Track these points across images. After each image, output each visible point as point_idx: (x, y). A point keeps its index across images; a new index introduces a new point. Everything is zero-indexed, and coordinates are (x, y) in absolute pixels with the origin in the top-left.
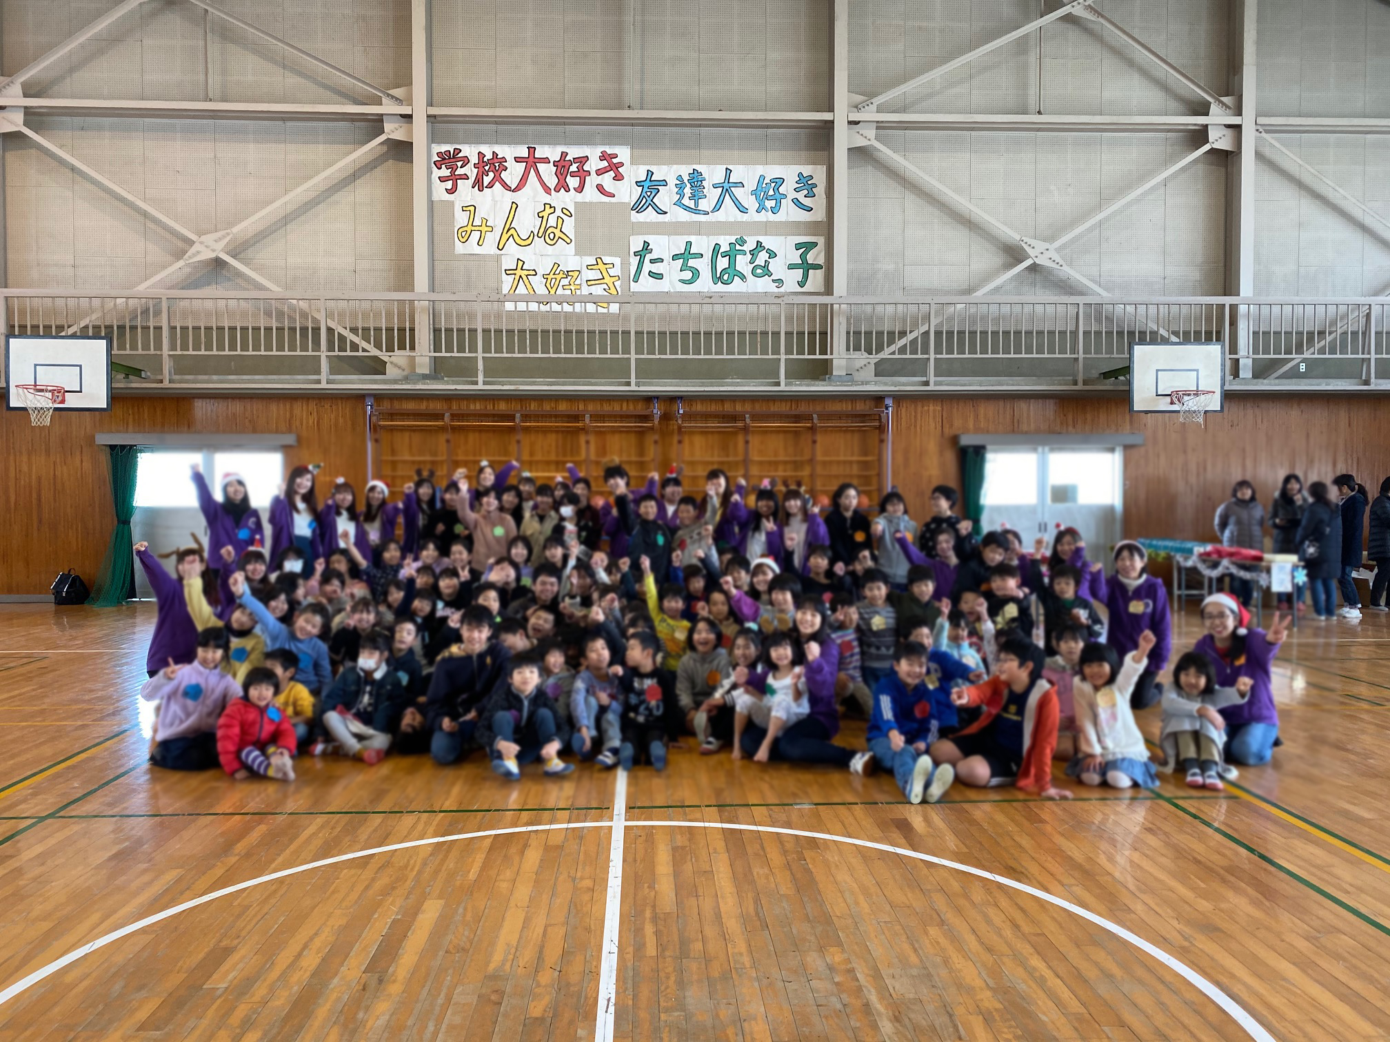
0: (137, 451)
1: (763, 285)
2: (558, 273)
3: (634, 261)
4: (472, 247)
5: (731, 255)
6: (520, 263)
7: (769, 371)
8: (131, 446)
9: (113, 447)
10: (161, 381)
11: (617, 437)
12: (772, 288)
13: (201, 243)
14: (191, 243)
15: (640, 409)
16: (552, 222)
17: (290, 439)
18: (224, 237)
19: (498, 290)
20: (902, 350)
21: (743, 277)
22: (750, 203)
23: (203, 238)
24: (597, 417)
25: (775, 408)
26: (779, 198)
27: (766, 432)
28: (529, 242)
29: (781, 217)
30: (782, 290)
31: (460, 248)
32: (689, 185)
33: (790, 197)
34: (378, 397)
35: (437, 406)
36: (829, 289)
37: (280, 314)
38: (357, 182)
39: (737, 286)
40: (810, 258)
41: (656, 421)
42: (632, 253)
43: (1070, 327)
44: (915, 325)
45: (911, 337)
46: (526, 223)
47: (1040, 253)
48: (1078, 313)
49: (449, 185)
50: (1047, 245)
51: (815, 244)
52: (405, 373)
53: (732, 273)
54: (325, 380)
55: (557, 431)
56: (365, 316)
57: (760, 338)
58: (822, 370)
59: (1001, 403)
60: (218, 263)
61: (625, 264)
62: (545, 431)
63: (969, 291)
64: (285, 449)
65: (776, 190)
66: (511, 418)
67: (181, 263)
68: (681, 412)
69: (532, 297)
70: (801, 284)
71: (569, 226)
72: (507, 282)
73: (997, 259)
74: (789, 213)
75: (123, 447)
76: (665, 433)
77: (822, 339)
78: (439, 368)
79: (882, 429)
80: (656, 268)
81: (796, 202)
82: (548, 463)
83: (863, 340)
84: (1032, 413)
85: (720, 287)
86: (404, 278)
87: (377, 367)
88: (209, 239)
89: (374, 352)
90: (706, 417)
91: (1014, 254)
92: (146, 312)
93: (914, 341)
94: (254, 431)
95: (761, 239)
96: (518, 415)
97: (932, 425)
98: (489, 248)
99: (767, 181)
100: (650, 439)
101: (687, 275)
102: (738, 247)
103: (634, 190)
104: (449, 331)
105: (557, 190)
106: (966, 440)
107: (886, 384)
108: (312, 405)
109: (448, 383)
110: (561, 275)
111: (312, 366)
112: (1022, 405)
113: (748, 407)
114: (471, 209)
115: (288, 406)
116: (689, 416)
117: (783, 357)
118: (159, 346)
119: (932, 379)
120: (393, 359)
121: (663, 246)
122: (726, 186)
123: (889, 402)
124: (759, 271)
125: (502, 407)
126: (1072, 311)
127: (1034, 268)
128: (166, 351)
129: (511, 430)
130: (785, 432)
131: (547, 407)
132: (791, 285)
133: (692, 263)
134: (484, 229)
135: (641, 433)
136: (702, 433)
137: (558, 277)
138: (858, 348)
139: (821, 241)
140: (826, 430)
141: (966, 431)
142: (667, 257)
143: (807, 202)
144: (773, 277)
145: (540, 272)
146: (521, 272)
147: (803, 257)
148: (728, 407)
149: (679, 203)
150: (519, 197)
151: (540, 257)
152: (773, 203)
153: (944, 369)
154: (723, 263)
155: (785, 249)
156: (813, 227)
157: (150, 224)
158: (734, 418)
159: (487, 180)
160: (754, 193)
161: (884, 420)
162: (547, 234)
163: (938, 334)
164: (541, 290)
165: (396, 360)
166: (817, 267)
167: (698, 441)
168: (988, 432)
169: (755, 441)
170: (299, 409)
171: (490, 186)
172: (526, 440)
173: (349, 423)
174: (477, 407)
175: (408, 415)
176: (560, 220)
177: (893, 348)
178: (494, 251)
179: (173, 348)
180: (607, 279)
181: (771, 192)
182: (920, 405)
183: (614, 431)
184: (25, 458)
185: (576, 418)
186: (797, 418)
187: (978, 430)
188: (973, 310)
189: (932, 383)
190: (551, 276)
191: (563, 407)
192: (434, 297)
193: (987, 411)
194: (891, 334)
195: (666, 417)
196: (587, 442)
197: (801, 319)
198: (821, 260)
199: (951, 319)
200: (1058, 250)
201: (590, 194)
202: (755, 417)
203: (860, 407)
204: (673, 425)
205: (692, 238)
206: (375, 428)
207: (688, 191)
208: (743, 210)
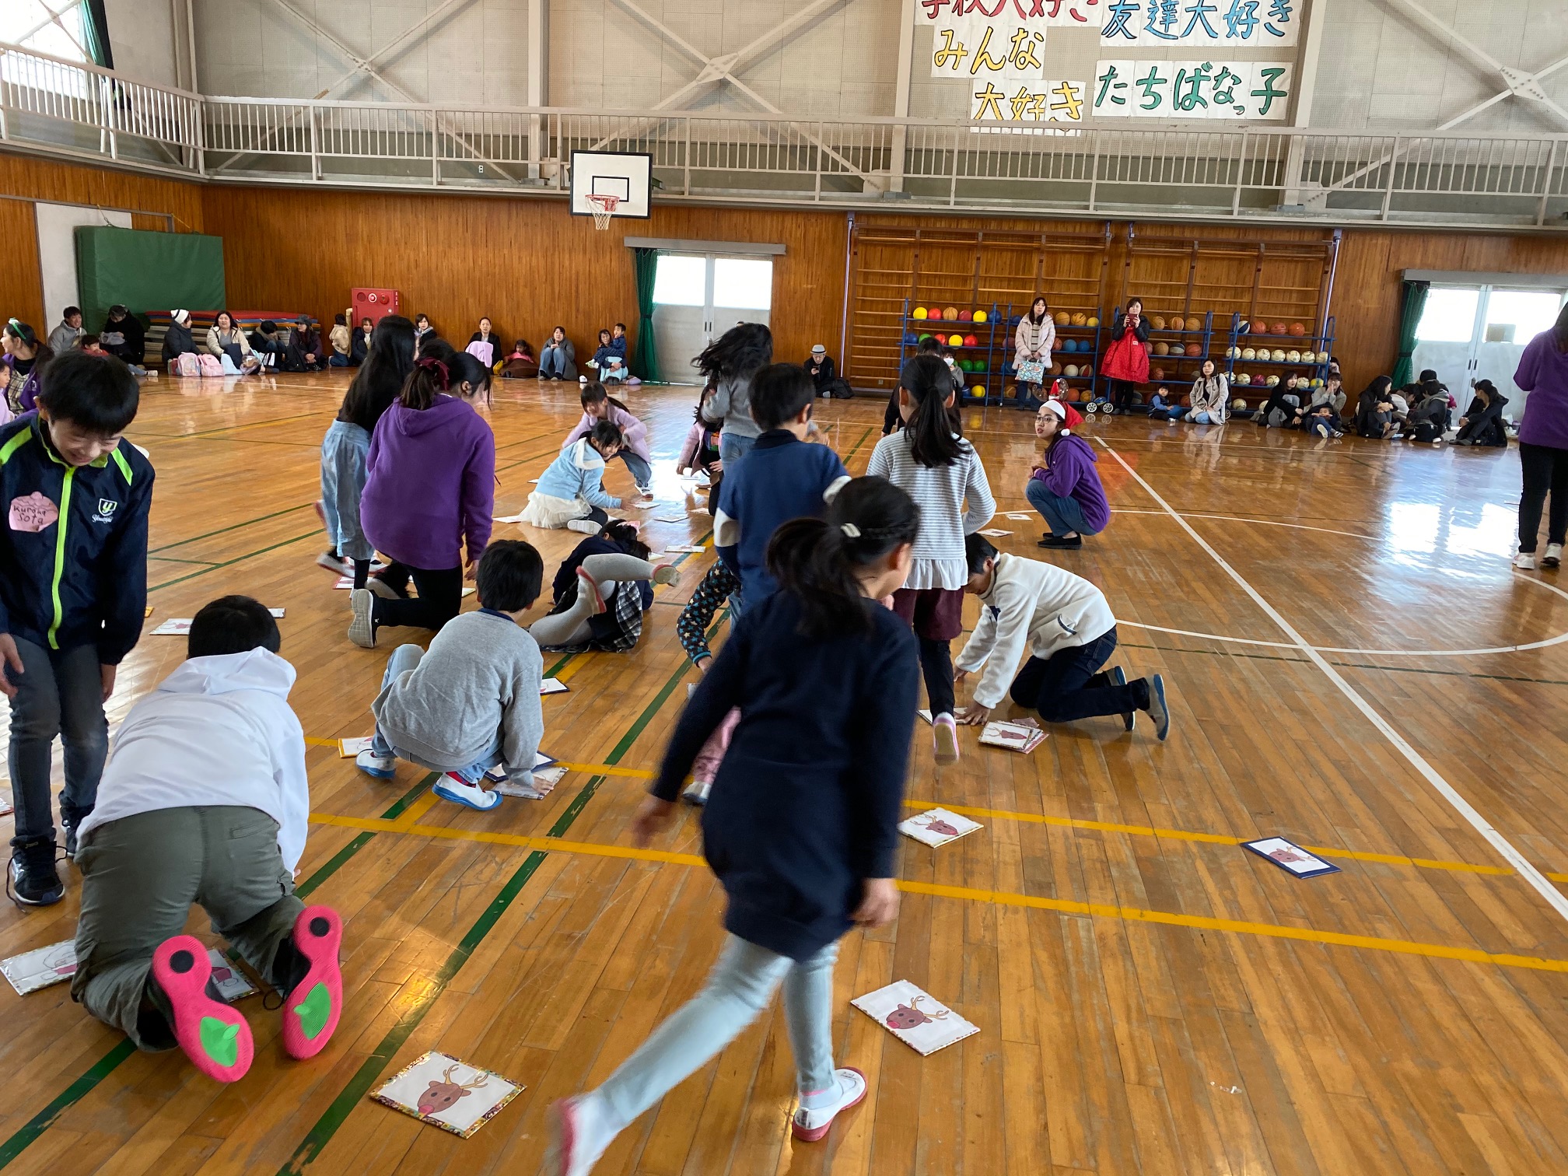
0: (657, 254)
1: (1226, 112)
2: (1026, 98)
3: (1099, 86)
4: (947, 71)
5: (1195, 81)
6: (990, 87)
7: (1225, 198)
8: (652, 249)
9: (637, 250)
10: (683, 193)
11: (1067, 256)
12: (1233, 115)
13: (712, 65)
14: (703, 65)
15: (1092, 232)
16: (1024, 46)
17: (780, 249)
18: (732, 59)
19: (968, 113)
20: (1360, 182)
21: (1204, 104)
22: (1221, 27)
23: (714, 61)
24: (1052, 238)
25: (1223, 236)
26: (1251, 22)
27: (1211, 259)
28: (1000, 66)
29: (1251, 42)
30: (1242, 117)
31: (936, 72)
32: (1161, 9)
33: (1262, 22)
34: (859, 214)
35: (908, 224)
36: (1290, 119)
37: (774, 133)
38: (848, 6)
39: (1198, 112)
40: (1275, 86)
41: (1108, 245)
42: (1097, 78)
43: (1540, 163)
44: (1377, 155)
45: (1371, 167)
46: (999, 48)
47: (1520, 84)
48: (1550, 151)
49: (931, 10)
50: (1529, 76)
51: (1283, 71)
52: (881, 191)
53: (1195, 98)
54: (819, 197)
55: (1012, 250)
56: (846, 136)
57: (1219, 166)
58: (1272, 200)
59: (1453, 240)
60: (723, 84)
61: (1089, 89)
62: (1001, 250)
63: (1436, 123)
64: (776, 259)
65: (1249, 14)
66: (973, 236)
67: (694, 84)
68: (1133, 236)
69: (1000, 123)
70: (1262, 112)
71: (1040, 51)
72: (977, 104)
73: (1473, 89)
74: (1260, 38)
75: (645, 250)
76: (1114, 256)
77: (1276, 168)
78: (910, 188)
79: (1327, 261)
80: (1118, 93)
81: (1269, 27)
82: (1001, 279)
83: (1320, 170)
84: (1483, 251)
85: (1181, 113)
86: (884, 99)
87: (855, 185)
88: (718, 61)
89: (855, 171)
90: (1154, 241)
91: (1491, 84)
92: (662, 126)
93: (1373, 173)
94: (751, 241)
95: (1227, 64)
96: (981, 234)
97: (1378, 258)
98: (963, 72)
99: (1241, 4)
100: (1098, 261)
101: (1150, 100)
102: (1203, 73)
103: (1106, 15)
104: (918, 151)
105: (1032, 15)
106: (1409, 276)
107: (1338, 217)
108: (801, 220)
109: (915, 202)
110: (1028, 99)
111: (807, 184)
112: (1475, 244)
113: (1196, 234)
114: (948, 33)
115: (780, 219)
116: (1138, 241)
117: (1239, 186)
118: (682, 162)
119: (1387, 213)
120: (872, 179)
121: (1128, 71)
122: (1199, 9)
123: (1338, 234)
124: (1221, 97)
125: (965, 226)
126: (1545, 147)
127: (1511, 100)
128: (687, 167)
129: (971, 248)
130: (1230, 259)
131: (1006, 227)
132: (1252, 112)
133: (1155, 88)
134: (959, 53)
135: (1090, 255)
136: (1149, 256)
137: (1024, 101)
138: (1314, 179)
139: (1289, 67)
140: (1271, 259)
141: (1412, 266)
142: (1131, 82)
143: (1280, 27)
144: (1235, 104)
145: (1008, 96)
146: (990, 98)
147: (1268, 84)
148: (1177, 234)
149: (1149, 28)
150: (996, 22)
151: (1009, 81)
152: (1244, 28)
153: (1399, 203)
154: (1186, 88)
155: (1251, 75)
156: (1282, 53)
157: (666, 47)
158: (1181, 243)
159: (966, 5)
160: (1226, 17)
161: (1330, 252)
162: (1018, 59)
163: (1399, 166)
164: (1008, 115)
165: (874, 177)
166: (1283, 94)
167: (1144, 263)
168: (1434, 268)
169: (1200, 265)
170: (789, 222)
171: (969, 10)
172: (984, 256)
173: (831, 236)
174: (942, 225)
175: (882, 230)
176: (1032, 45)
177: (1350, 178)
178: (967, 74)
179: (693, 163)
180: (1071, 104)
181: (1244, 17)
182: (1368, 238)
183: (1065, 252)
184: (567, 256)
185: (1031, 238)
186: (1244, 246)
187: (1424, 266)
188: (1437, 142)
189: (1385, 217)
190: (1018, 99)
191: (1020, 228)
192: (912, 120)
193: (1436, 246)
194: (1351, 165)
195: (1116, 240)
196: (1041, 261)
197: (1262, 146)
198: (1286, 88)
199: (1414, 150)
200: (1540, 81)
201: (1064, 19)
202: (1204, 244)
203: (1308, 238)
204: (1122, 248)
205: (1158, 64)
206: (855, 242)
207: (1159, 15)
208: (1212, 34)
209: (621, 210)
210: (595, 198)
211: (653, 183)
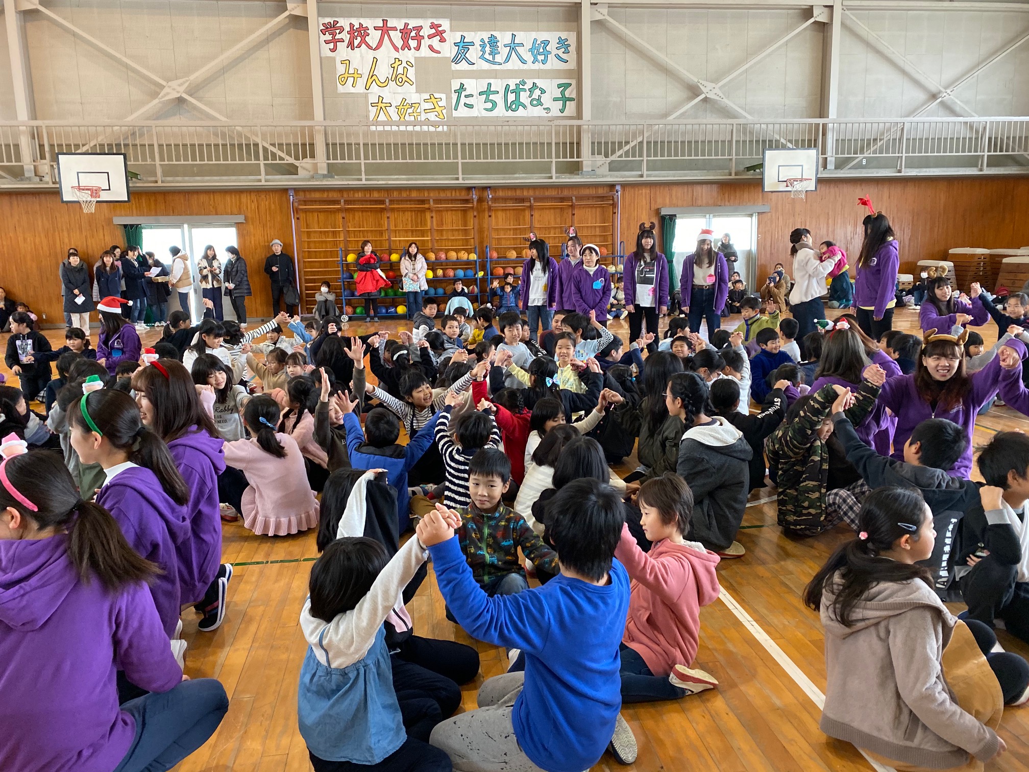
0: (142, 228)
1: (538, 112)
2: (405, 106)
3: (454, 96)
4: (348, 88)
5: (517, 92)
6: (381, 99)
7: (546, 169)
8: (137, 225)
9: (125, 226)
10: (156, 182)
11: (449, 213)
12: (543, 113)
13: (169, 87)
14: (162, 87)
15: (463, 195)
16: (400, 70)
17: (241, 219)
18: (184, 82)
19: (367, 117)
20: (627, 154)
21: (525, 107)
22: (528, 57)
23: (170, 83)
24: (438, 201)
25: (548, 193)
26: (546, 54)
27: (543, 209)
28: (386, 84)
29: (548, 66)
30: (549, 115)
31: (341, 89)
32: (488, 45)
33: (553, 54)
34: (297, 190)
35: (334, 196)
36: (579, 115)
37: (223, 135)
38: (270, 44)
39: (521, 112)
40: (567, 94)
41: (475, 203)
42: (453, 91)
43: (728, 138)
44: (634, 136)
45: (632, 144)
46: (383, 71)
47: (710, 90)
48: (732, 130)
49: (331, 46)
50: (713, 85)
51: (570, 85)
52: (311, 173)
53: (516, 104)
54: (264, 180)
55: (411, 210)
56: (280, 135)
57: (539, 147)
58: (575, 168)
59: (686, 187)
60: (180, 100)
61: (449, 98)
62: (404, 210)
63: (666, 115)
64: (238, 225)
65: (544, 48)
66: (383, 202)
67: (156, 101)
68: (490, 196)
69: (390, 123)
70: (562, 111)
71: (411, 73)
72: (373, 111)
73: (684, 94)
74: (553, 64)
75: (132, 226)
76: (480, 211)
77: (575, 147)
78: (332, 170)
79: (614, 205)
80: (469, 101)
81: (558, 57)
82: (406, 231)
83: (603, 148)
84: (703, 193)
85: (510, 113)
86: (306, 109)
87: (292, 170)
88: (174, 84)
89: (291, 160)
90: (505, 200)
91: (694, 91)
92: (134, 134)
93: (634, 148)
94: (217, 214)
95: (536, 81)
96: (387, 200)
97: (644, 201)
98: (360, 88)
99: (539, 42)
100: (471, 214)
101: (489, 105)
102: (521, 87)
103: (453, 50)
104: (334, 144)
105: (403, 49)
106: (664, 212)
107: (617, 177)
108: (253, 196)
109: (338, 180)
110: (408, 106)
111: (255, 170)
112: (698, 189)
113: (531, 193)
114: (347, 62)
115: (238, 197)
116: (495, 200)
117: (554, 160)
118: (153, 159)
119: (645, 173)
120: (304, 165)
121: (472, 86)
122: (512, 45)
123: (618, 188)
124: (535, 102)
125: (376, 195)
126: (729, 128)
127: (706, 100)
128: (158, 162)
129: (382, 210)
130: (554, 208)
131: (404, 195)
132: (555, 112)
133: (492, 97)
134: (356, 76)
135: (465, 211)
136: (503, 210)
137: (406, 108)
138: (599, 153)
139: (574, 82)
140: (580, 207)
141: (665, 206)
142: (475, 93)
143: (564, 56)
144: (544, 106)
145: (394, 104)
146: (381, 105)
147: (562, 93)
148: (519, 193)
149: (482, 57)
150: (379, 54)
151: (393, 94)
152: (542, 57)
153: (652, 166)
154: (511, 97)
155: (551, 87)
156: (568, 73)
157: (130, 74)
158: (522, 200)
159: (356, 42)
160: (530, 50)
161: (616, 200)
162: (398, 79)
163: (649, 143)
164: (395, 117)
165: (305, 164)
166: (573, 99)
167: (501, 215)
168: (677, 206)
169: (536, 214)
170: (244, 198)
171: (359, 46)
172: (392, 216)
173: (278, 207)
174: (359, 195)
175: (316, 201)
176: (405, 69)
177: (621, 152)
178: (363, 90)
179: (162, 159)
180: (437, 109)
181: (541, 50)
182: (637, 189)
183: (447, 210)
184: (65, 234)
185: (423, 202)
186: (562, 199)
187: (672, 205)
188: (669, 127)
189: (645, 176)
190: (401, 107)
191: (414, 195)
192: (328, 123)
193: (677, 191)
194: (620, 143)
195: (480, 200)
196: (432, 217)
197: (565, 133)
198: (574, 96)
199: (656, 132)
200: (720, 88)
201: (425, 52)
202: (537, 199)
203: (601, 192)
204: (485, 205)
205: (492, 81)
206: (297, 211)
207: (488, 49)
208: (524, 62)
209: (104, 196)
210: (79, 188)
211: (130, 175)
